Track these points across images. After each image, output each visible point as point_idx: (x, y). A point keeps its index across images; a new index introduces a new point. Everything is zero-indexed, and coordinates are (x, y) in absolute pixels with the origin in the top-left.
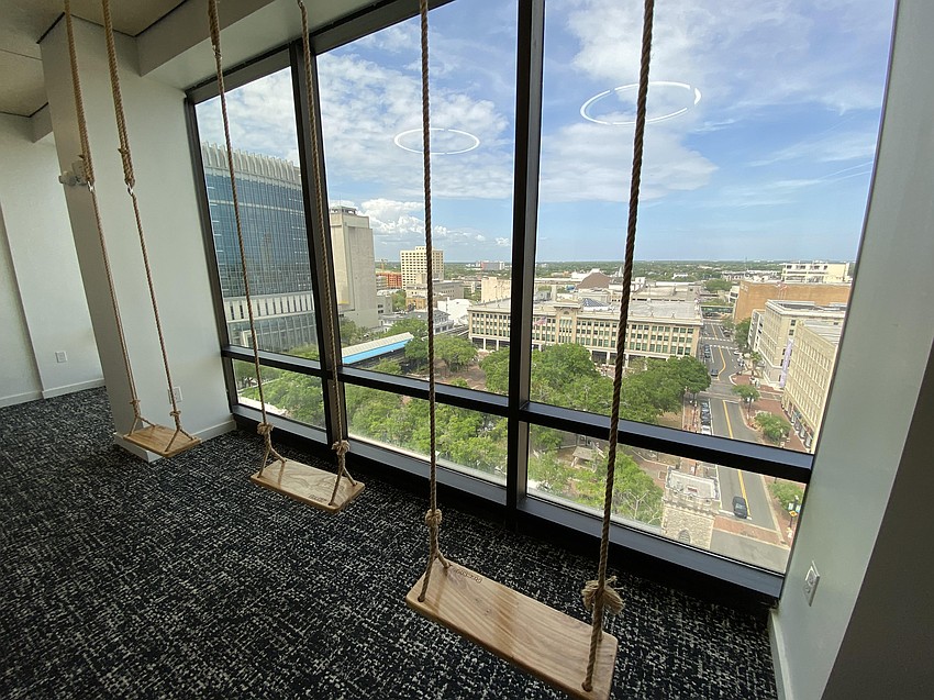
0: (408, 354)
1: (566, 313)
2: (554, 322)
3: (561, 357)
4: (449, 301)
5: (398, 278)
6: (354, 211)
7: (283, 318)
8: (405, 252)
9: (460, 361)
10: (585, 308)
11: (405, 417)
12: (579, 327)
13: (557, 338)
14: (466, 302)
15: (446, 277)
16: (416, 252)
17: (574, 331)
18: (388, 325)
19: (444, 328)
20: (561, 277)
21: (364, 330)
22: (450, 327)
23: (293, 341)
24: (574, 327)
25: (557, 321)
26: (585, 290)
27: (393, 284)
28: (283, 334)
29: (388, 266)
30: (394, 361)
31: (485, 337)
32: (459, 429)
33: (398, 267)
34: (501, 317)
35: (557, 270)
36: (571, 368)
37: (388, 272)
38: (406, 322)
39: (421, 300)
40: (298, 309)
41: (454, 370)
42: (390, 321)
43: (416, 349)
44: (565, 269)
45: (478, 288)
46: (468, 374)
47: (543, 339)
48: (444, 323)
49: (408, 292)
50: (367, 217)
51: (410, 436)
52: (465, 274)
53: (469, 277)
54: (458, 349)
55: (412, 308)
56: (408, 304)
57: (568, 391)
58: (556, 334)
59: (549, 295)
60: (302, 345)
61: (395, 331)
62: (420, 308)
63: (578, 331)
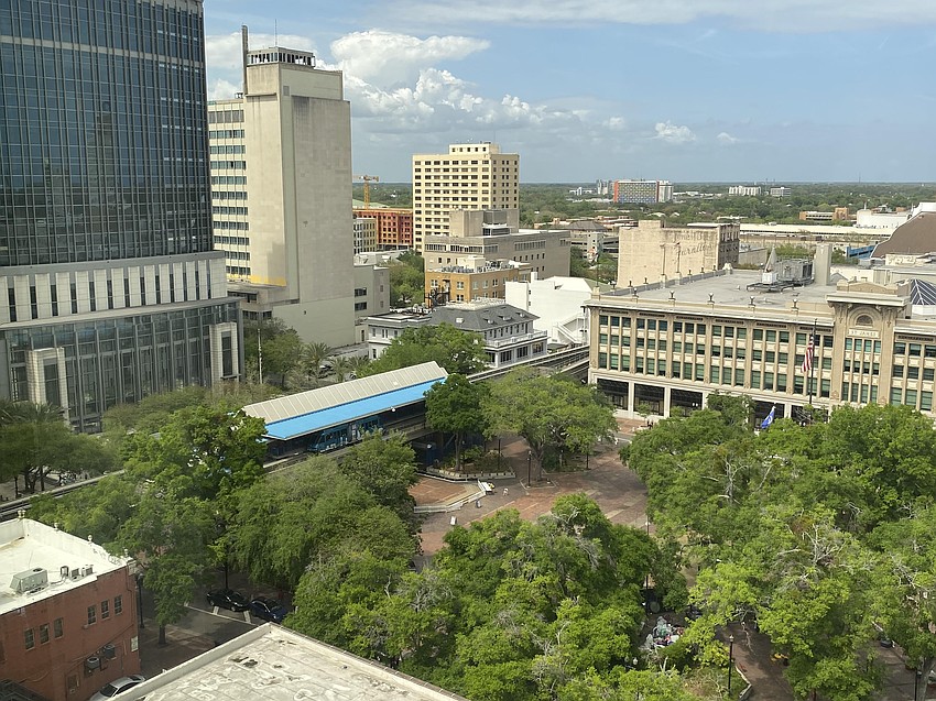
0: (433, 419)
1: (864, 320)
2: (829, 342)
3: (859, 445)
4: (534, 283)
5: (404, 223)
6: (308, 58)
7: (129, 319)
8: (423, 158)
9: (568, 443)
10: (917, 310)
11: (433, 595)
12: (899, 360)
13: (836, 389)
14: (579, 285)
15: (525, 221)
16: (451, 157)
17: (886, 370)
18: (380, 343)
19: (522, 352)
20: (828, 222)
21: (321, 351)
22: (539, 349)
23: (150, 376)
24: (885, 358)
25: (839, 341)
26: (905, 259)
27: (389, 236)
28: (127, 359)
29: (381, 194)
30: (399, 436)
31: (632, 379)
32: (583, 641)
33: (404, 195)
34: (677, 327)
35: (815, 205)
36: (888, 476)
37: (377, 207)
38: (426, 336)
39: (464, 278)
40: (165, 298)
41: (551, 465)
42: (385, 330)
43: (455, 405)
44: (838, 201)
45: (609, 249)
46: (591, 477)
47: (798, 389)
48: (523, 338)
49: (430, 259)
50: (339, 74)
51: (447, 649)
52: (569, 212)
53: (581, 220)
54: (562, 410)
55: (440, 298)
56: (429, 288)
57: (897, 545)
58: (834, 376)
59: (808, 269)
60: (171, 387)
61: (400, 358)
62: (461, 298)
63: (897, 371)
